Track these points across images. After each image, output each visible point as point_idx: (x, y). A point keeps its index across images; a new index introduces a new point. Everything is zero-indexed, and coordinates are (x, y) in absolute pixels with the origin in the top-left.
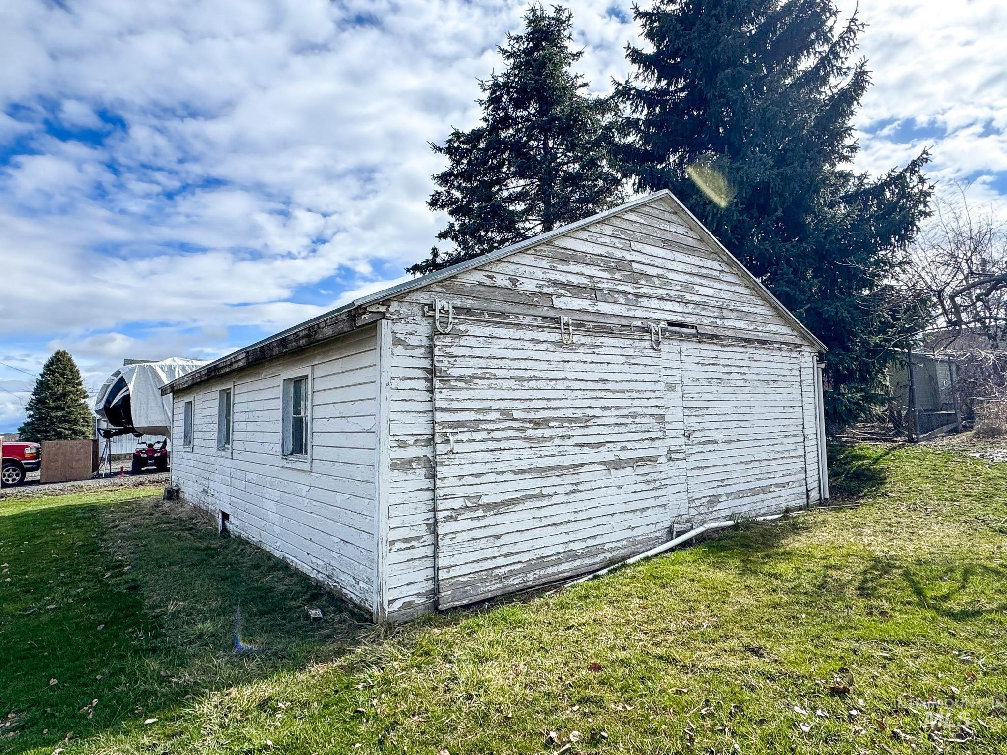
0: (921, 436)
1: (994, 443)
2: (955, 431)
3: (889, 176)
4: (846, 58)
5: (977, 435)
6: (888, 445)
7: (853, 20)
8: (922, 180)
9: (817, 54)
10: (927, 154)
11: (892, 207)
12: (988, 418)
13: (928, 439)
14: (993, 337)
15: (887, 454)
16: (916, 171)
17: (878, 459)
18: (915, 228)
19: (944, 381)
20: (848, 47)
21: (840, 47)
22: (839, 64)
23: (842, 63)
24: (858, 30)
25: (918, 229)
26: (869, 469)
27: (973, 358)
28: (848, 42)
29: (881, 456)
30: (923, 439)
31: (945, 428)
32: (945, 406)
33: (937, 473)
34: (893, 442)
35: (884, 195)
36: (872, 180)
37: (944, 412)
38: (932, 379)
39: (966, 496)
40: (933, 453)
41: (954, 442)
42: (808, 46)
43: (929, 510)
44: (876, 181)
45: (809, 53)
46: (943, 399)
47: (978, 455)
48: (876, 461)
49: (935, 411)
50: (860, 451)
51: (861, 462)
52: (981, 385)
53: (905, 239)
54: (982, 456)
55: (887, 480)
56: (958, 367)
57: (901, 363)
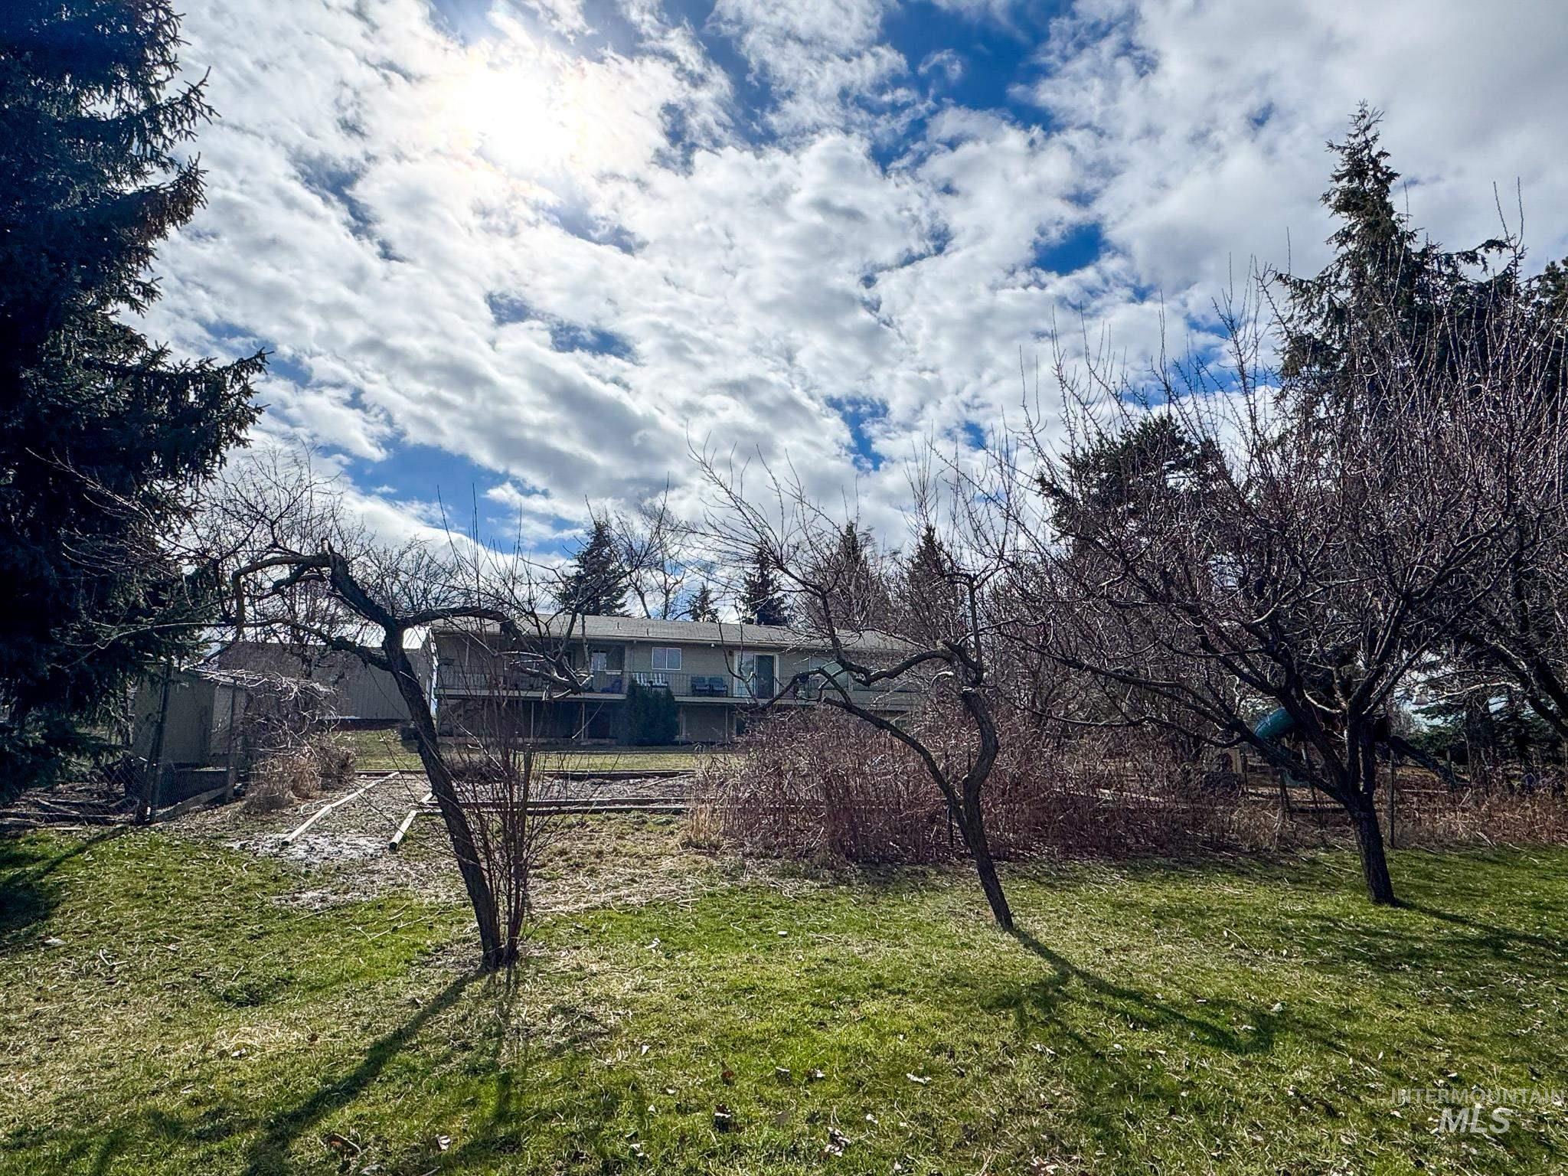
0: (161, 811)
1: (267, 822)
2: (221, 801)
3: (201, 367)
4: (171, 141)
5: (246, 811)
6: (95, 829)
7: (194, 90)
8: (247, 391)
9: (123, 105)
10: (263, 360)
11: (193, 415)
12: (268, 781)
13: (169, 818)
14: (306, 660)
15: (81, 850)
16: (242, 378)
17: (58, 862)
18: (218, 458)
19: (221, 719)
20: (179, 127)
21: (166, 119)
22: (158, 142)
23: (164, 146)
24: (201, 112)
25: (223, 460)
26: (28, 886)
27: (271, 687)
28: (181, 121)
29: (67, 856)
30: (162, 818)
31: (205, 797)
32: (217, 759)
33: (160, 884)
34: (108, 823)
35: (185, 392)
36: (170, 363)
37: (211, 769)
38: (205, 713)
39: (194, 928)
40: (168, 845)
41: (210, 821)
42: (110, 83)
43: (116, 969)
44: (179, 366)
45: (108, 91)
46: (216, 746)
47: (236, 846)
48: (52, 868)
49: (197, 766)
50: (28, 847)
51: (18, 870)
52: (273, 729)
53: (201, 469)
54: (243, 847)
55: (60, 910)
56: (250, 698)
57: (152, 681)
